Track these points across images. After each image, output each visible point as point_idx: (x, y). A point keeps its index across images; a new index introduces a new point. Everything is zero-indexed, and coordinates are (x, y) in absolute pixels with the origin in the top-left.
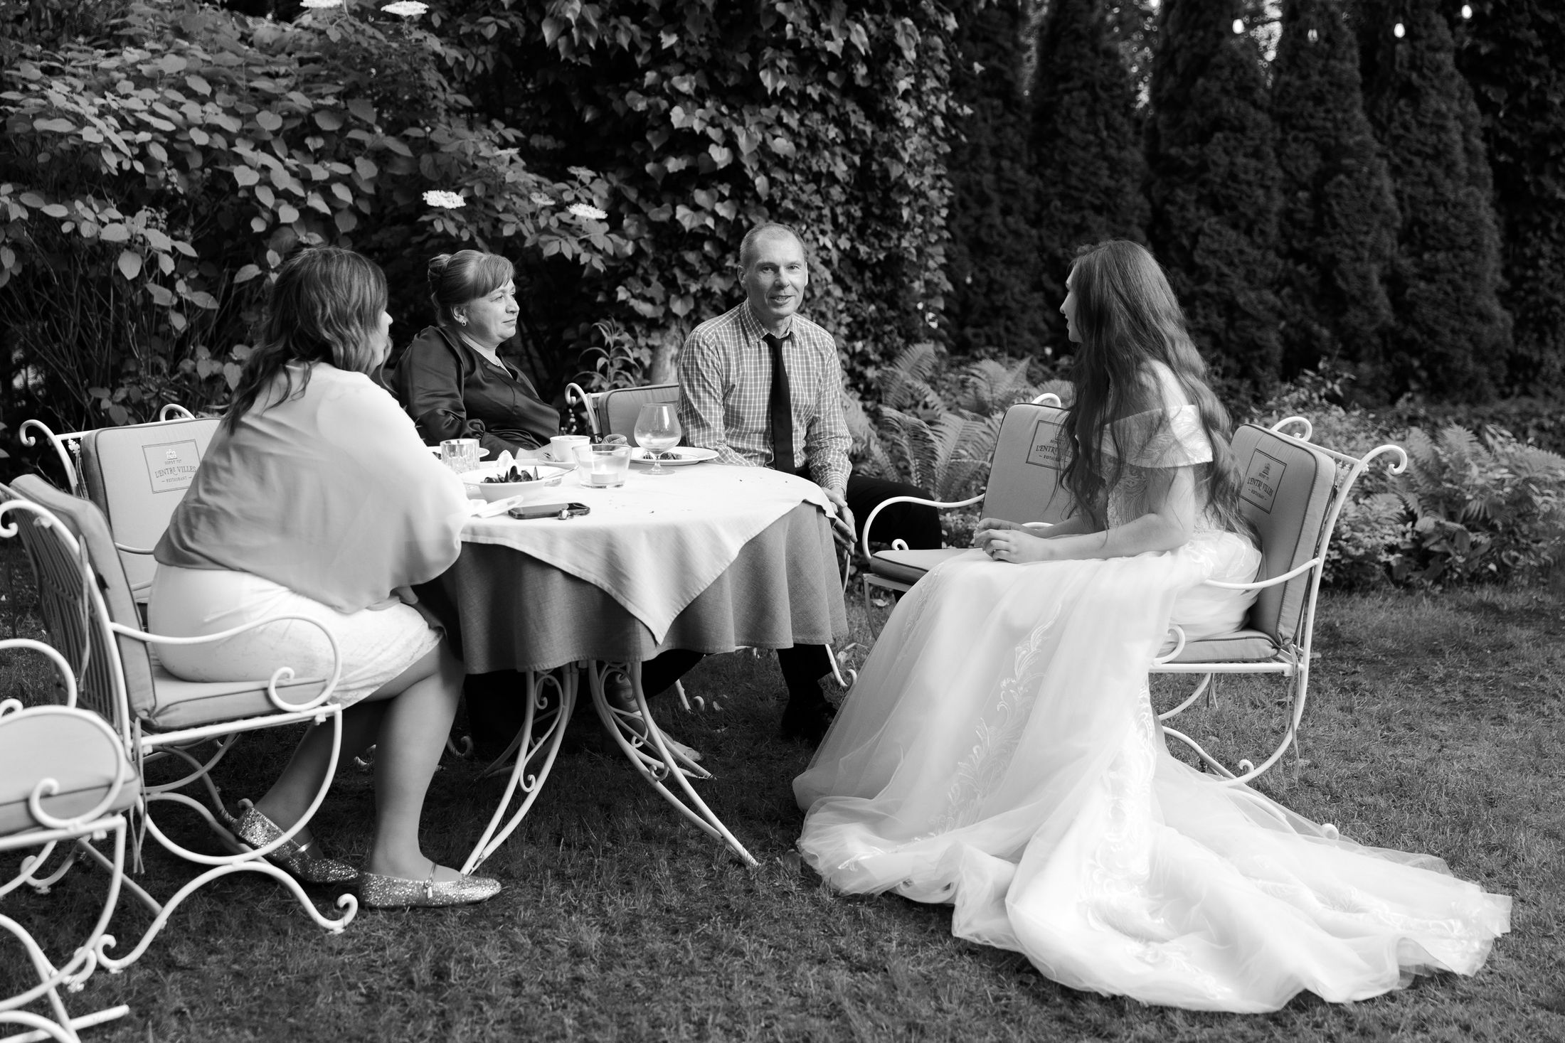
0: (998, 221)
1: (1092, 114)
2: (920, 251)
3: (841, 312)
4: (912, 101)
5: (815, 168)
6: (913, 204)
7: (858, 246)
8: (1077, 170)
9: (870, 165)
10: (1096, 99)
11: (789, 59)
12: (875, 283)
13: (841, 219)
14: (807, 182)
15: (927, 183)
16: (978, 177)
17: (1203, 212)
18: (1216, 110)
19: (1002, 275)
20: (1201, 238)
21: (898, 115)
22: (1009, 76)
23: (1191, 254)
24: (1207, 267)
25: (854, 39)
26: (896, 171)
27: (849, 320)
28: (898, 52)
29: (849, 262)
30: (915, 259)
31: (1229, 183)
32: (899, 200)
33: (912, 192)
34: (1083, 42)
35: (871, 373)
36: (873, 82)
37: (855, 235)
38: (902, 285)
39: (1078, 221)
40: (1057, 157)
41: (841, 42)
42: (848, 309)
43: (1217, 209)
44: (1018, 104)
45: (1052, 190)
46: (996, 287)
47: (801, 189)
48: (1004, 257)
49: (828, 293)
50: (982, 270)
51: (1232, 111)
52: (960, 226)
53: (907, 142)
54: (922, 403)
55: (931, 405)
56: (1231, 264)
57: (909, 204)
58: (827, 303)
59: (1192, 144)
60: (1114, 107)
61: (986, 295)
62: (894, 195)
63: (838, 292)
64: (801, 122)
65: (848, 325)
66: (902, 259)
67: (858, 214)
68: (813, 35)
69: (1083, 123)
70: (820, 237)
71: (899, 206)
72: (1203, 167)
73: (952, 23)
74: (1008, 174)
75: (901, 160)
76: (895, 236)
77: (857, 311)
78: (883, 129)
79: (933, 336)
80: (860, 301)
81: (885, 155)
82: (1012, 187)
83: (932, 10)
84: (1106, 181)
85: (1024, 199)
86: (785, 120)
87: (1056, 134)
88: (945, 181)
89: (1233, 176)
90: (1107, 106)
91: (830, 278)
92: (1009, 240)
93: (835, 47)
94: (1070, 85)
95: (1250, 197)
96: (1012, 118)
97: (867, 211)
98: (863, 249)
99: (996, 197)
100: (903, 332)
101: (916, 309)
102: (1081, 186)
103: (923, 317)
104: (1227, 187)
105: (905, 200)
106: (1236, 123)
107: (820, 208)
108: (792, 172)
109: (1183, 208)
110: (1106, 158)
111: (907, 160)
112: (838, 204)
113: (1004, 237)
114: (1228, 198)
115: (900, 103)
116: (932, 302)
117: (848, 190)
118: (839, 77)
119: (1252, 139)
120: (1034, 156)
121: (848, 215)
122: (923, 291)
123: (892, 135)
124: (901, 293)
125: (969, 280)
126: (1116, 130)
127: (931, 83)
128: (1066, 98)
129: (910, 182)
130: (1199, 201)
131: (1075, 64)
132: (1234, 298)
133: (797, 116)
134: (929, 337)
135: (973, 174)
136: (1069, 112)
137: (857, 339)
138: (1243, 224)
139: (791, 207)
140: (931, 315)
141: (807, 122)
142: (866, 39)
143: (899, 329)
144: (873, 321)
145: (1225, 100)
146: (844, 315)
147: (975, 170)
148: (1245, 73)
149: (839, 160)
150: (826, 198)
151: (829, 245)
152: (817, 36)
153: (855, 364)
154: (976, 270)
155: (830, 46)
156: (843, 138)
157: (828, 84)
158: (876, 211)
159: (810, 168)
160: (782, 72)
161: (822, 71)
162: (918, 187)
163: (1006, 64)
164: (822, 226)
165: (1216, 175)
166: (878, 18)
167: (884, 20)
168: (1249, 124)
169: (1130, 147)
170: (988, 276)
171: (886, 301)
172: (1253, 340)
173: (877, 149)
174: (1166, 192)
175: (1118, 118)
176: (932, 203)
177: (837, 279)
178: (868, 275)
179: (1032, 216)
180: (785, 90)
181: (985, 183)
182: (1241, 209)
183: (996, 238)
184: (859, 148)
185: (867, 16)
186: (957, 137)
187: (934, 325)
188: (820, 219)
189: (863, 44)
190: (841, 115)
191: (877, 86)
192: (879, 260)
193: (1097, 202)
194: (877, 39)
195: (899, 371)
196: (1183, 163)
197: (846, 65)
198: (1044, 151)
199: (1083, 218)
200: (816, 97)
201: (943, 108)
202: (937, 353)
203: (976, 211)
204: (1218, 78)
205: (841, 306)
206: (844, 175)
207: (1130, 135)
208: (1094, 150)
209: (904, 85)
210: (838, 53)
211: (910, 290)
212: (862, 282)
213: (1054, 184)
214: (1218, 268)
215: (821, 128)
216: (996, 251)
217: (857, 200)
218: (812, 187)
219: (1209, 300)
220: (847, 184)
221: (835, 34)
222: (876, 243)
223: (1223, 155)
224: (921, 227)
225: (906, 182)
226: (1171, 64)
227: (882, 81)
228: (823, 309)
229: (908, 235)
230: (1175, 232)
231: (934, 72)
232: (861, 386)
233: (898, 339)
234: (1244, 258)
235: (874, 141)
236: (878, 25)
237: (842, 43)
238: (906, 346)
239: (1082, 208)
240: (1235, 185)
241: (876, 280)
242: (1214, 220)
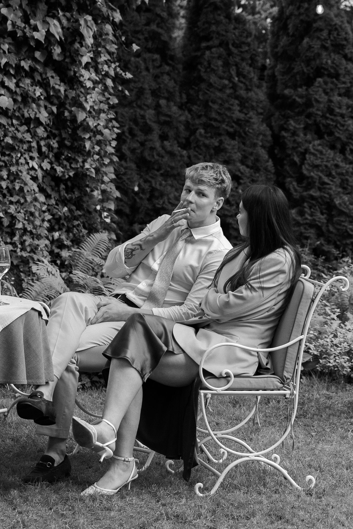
0: (158, 144)
1: (226, 64)
2: (97, 170)
3: (44, 212)
4: (92, 70)
5: (26, 115)
6: (93, 138)
7: (56, 167)
8: (216, 107)
9: (64, 112)
10: (230, 54)
11: (9, 44)
12: (67, 193)
13: (44, 149)
14: (21, 125)
15: (102, 124)
16: (142, 112)
17: (309, 137)
18: (318, 62)
19: (161, 185)
20: (307, 156)
21: (82, 79)
22: (165, 37)
23: (300, 167)
24: (312, 177)
25: (53, 30)
26: (81, 116)
27: (50, 217)
28: (82, 37)
29: (49, 178)
30: (94, 176)
31: (328, 115)
32: (83, 136)
33: (92, 131)
34: (219, 12)
35: (65, 254)
36: (65, 57)
37: (53, 160)
38: (86, 194)
39: (217, 144)
40: (201, 97)
41: (43, 32)
42: (49, 210)
43: (320, 135)
44: (172, 58)
45: (197, 122)
46: (156, 194)
47: (17, 129)
48: (162, 172)
49: (36, 199)
50: (146, 181)
51: (329, 62)
52: (129, 149)
53: (88, 97)
54: (99, 274)
55: (106, 275)
56: (329, 175)
57: (90, 138)
58: (35, 206)
59: (301, 87)
60: (243, 59)
61: (149, 200)
62: (80, 133)
63: (42, 198)
64: (17, 85)
65: (49, 221)
66: (86, 175)
67: (56, 145)
68: (25, 28)
69: (220, 72)
70: (30, 161)
71: (83, 140)
72: (309, 104)
73: (118, 17)
74: (165, 110)
75: (84, 109)
76: (80, 160)
77: (55, 211)
78: (72, 88)
79: (107, 228)
80: (57, 204)
81: (73, 106)
82: (168, 119)
83: (104, 9)
84: (237, 114)
85: (177, 128)
86: (6, 84)
87: (201, 80)
88: (114, 123)
89: (331, 111)
90: (238, 59)
91: (37, 189)
92: (166, 159)
93: (40, 36)
94: (210, 43)
95: (343, 126)
96: (167, 68)
97: (61, 143)
98: (59, 169)
99: (155, 126)
100: (87, 225)
101: (95, 210)
102: (217, 117)
103: (101, 216)
104: (327, 118)
105: (87, 136)
106: (332, 71)
107: (29, 142)
108: (11, 118)
109: (294, 134)
110: (237, 97)
111: (88, 109)
112: (42, 139)
113: (163, 157)
114: (327, 126)
115: (83, 72)
116: (106, 205)
117: (49, 129)
118: (42, 54)
119: (344, 83)
120: (184, 96)
121: (49, 146)
122: (100, 197)
123: (78, 92)
124: (85, 199)
125: (136, 189)
126: (244, 77)
127: (104, 58)
128: (207, 53)
129: (91, 124)
130: (306, 128)
131: (214, 28)
132: (332, 200)
133: (14, 81)
134: (105, 229)
135: (138, 110)
136: (209, 64)
137: (55, 231)
138: (339, 146)
139: (11, 142)
140: (105, 214)
141: (21, 85)
142: (60, 30)
143: (83, 223)
144: (66, 218)
145: (324, 54)
146: (47, 214)
147: (140, 107)
148: (338, 35)
149: (42, 110)
150: (34, 135)
151: (36, 167)
152: (28, 28)
153: (54, 248)
154: (141, 181)
155: (37, 35)
156: (45, 94)
157: (35, 60)
158: (67, 143)
159: (23, 115)
160: (4, 52)
161: (31, 50)
162: (96, 127)
163: (162, 28)
164: (31, 154)
165: (318, 110)
166: (68, 14)
167: (72, 16)
168: (342, 72)
169: (255, 89)
170: (151, 186)
171: (74, 204)
172: (347, 231)
173: (68, 102)
174: (282, 122)
175: (246, 68)
176: (106, 137)
177: (42, 190)
178: (62, 186)
179: (184, 141)
180: (7, 64)
181: (147, 116)
182: (337, 135)
183: (156, 157)
184: (56, 101)
185: (61, 13)
186: (122, 91)
187: (108, 220)
188: (30, 150)
189: (58, 33)
190: (43, 79)
191: (67, 60)
192: (69, 176)
193: (231, 130)
194: (68, 29)
195: (83, 251)
196: (295, 100)
197: (47, 47)
198: (192, 92)
199: (221, 142)
200: (27, 68)
201: (112, 73)
202: (110, 240)
203: (141, 137)
204: (318, 38)
205: (44, 208)
206: (46, 120)
207: (255, 80)
208: (228, 91)
209: (85, 59)
210: (42, 40)
211: (92, 197)
212: (59, 191)
213: (199, 117)
214: (320, 178)
215: (30, 89)
216: (156, 167)
217: (54, 136)
218: (25, 128)
219: (314, 202)
220: (48, 125)
221: (40, 27)
222: (68, 164)
223: (323, 95)
224: (98, 154)
225: (88, 123)
226: (285, 27)
227: (71, 57)
228: (33, 210)
229: (89, 160)
230: (289, 152)
231: (106, 49)
232: (58, 262)
233: (83, 230)
234: (339, 170)
235: (66, 96)
236: (68, 20)
237: (45, 33)
238: (89, 234)
239: (220, 135)
240: (332, 117)
241: (68, 190)
242: (317, 142)
